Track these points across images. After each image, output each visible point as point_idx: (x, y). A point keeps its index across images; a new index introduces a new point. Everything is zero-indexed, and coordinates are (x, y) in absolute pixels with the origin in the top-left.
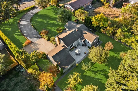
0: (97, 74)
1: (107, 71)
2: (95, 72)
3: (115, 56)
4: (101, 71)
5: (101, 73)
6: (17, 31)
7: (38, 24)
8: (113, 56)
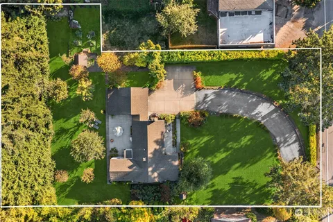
0: (76, 124)
1: (68, 139)
2: (80, 125)
3: (75, 172)
4: (74, 132)
5: (72, 130)
6: (246, 84)
7: (235, 127)
8: (77, 170)
